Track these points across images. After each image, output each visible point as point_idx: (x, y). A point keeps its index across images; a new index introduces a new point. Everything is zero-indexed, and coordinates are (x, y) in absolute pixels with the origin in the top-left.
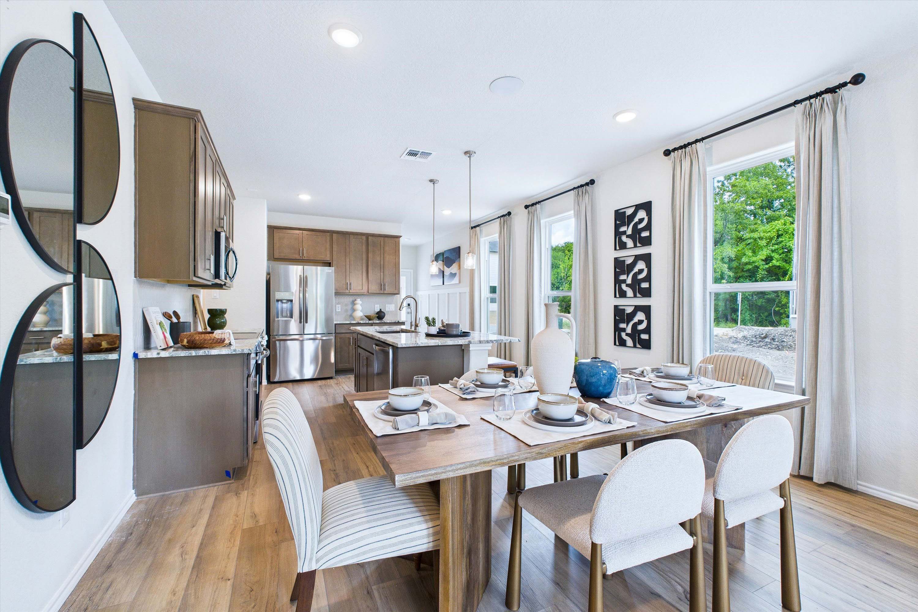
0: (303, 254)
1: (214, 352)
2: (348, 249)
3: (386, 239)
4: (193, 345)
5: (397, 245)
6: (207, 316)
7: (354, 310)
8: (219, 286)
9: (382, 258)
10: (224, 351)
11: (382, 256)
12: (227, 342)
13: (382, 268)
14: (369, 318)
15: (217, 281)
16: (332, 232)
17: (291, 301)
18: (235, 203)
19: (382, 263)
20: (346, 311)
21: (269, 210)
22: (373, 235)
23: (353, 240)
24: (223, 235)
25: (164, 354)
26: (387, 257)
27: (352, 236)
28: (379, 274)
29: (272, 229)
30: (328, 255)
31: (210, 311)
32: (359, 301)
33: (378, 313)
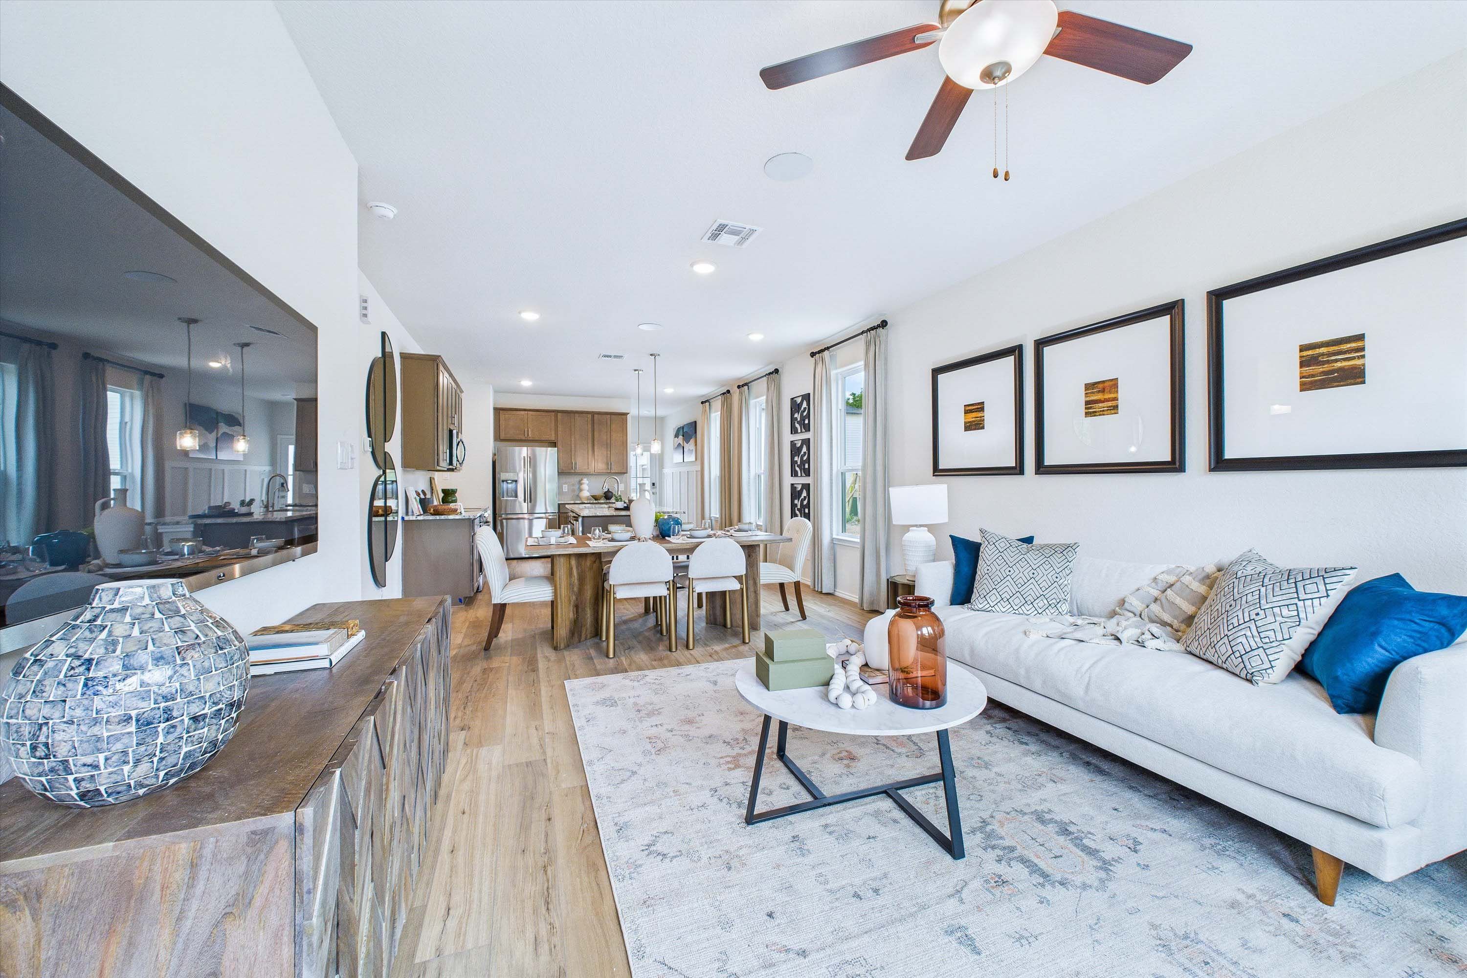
0: (528, 435)
1: (451, 517)
2: (573, 430)
3: (613, 416)
4: (437, 513)
5: (625, 422)
6: (441, 495)
7: (581, 490)
8: (452, 470)
9: (609, 436)
10: (457, 517)
11: (609, 433)
12: (459, 511)
13: (608, 446)
14: (595, 498)
15: (451, 467)
16: (556, 412)
17: (516, 481)
18: (463, 396)
19: (609, 441)
20: (573, 491)
21: (496, 392)
22: (599, 413)
23: (578, 419)
24: (455, 432)
25: (420, 518)
26: (614, 435)
27: (577, 415)
28: (605, 453)
29: (498, 411)
30: (553, 435)
31: (444, 491)
32: (585, 481)
33: (605, 493)
